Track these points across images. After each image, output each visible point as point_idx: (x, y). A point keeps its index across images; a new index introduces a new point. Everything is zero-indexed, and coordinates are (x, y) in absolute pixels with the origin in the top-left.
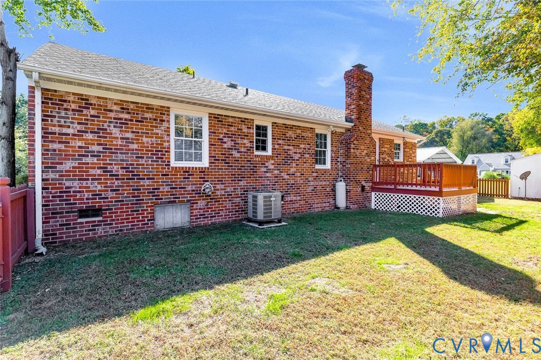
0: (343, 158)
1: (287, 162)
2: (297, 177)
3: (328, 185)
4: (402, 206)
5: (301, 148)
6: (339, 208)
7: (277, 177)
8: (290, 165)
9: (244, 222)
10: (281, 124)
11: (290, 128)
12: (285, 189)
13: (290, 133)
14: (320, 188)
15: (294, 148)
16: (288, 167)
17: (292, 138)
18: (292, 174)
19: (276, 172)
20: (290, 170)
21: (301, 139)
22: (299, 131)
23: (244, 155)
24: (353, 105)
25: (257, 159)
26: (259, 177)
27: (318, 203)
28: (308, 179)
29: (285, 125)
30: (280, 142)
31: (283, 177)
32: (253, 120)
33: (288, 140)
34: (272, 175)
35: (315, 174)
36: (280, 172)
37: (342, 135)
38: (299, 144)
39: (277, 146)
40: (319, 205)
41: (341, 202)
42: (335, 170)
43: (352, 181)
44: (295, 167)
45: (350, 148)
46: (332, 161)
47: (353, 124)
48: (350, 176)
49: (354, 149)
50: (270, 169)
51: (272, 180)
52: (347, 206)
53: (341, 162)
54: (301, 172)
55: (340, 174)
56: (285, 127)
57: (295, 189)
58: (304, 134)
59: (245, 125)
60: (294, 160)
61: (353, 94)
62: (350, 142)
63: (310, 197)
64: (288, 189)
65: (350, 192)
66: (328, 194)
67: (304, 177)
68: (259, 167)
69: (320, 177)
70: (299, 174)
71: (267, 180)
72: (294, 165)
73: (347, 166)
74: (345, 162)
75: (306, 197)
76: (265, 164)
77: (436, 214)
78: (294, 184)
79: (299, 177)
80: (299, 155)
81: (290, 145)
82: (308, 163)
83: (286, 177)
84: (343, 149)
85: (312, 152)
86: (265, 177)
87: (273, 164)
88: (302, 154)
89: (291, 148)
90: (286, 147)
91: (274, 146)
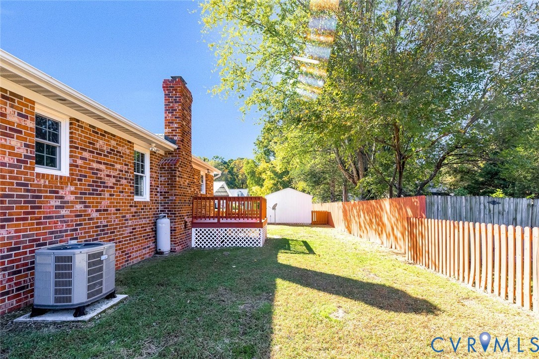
0: (164, 187)
1: (97, 190)
2: (110, 214)
3: (148, 223)
4: (226, 241)
5: (116, 170)
6: (162, 253)
7: (81, 216)
8: (100, 195)
9: (21, 319)
10: (87, 124)
11: (101, 134)
12: (93, 236)
13: (100, 143)
14: (139, 228)
15: (107, 168)
16: (97, 198)
17: (103, 151)
18: (104, 210)
19: (79, 207)
20: (100, 203)
21: (116, 155)
22: (113, 143)
23: (12, 172)
24: (176, 123)
25: (42, 182)
26: (45, 218)
27: (137, 251)
28: (125, 216)
29: (94, 127)
30: (86, 154)
31: (89, 215)
32: (33, 102)
33: (98, 154)
34: (71, 212)
35: (133, 209)
36: (86, 207)
37: (162, 158)
38: (114, 162)
39: (79, 162)
40: (138, 253)
41: (165, 244)
42: (155, 203)
43: (177, 216)
44: (108, 199)
45: (176, 176)
46: (151, 192)
47: (176, 147)
48: (175, 211)
49: (179, 177)
50: (67, 202)
51: (72, 221)
52: (171, 249)
53: (161, 192)
54: (117, 206)
55: (160, 208)
56: (93, 131)
57: (107, 233)
58: (120, 149)
59: (12, 106)
60: (107, 187)
61: (176, 110)
62: (175, 168)
63: (128, 244)
64: (98, 235)
65: (175, 230)
66: (148, 235)
67: (120, 213)
68: (46, 197)
69: (140, 212)
70: (113, 209)
71: (61, 222)
72: (107, 195)
73: (170, 198)
74: (168, 192)
75: (123, 245)
76: (57, 192)
77: (257, 245)
78: (107, 226)
79: (114, 214)
80: (113, 180)
81: (100, 163)
82: (126, 192)
83: (95, 215)
84: (164, 176)
85: (130, 176)
86: (57, 217)
87: (72, 193)
88: (118, 179)
89: (102, 167)
90: (95, 165)
91: (76, 161)
